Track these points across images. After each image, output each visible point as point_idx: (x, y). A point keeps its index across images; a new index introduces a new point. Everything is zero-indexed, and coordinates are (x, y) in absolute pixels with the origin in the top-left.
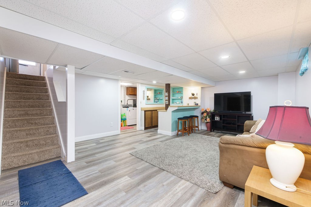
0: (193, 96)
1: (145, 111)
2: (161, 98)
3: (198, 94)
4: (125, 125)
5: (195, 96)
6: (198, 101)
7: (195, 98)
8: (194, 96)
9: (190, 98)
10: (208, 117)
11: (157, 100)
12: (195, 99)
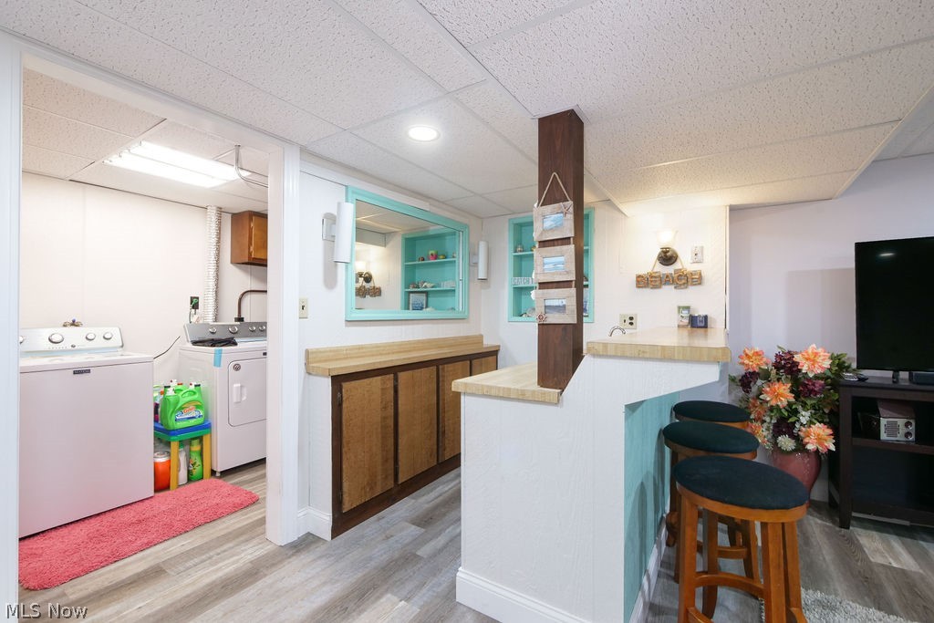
0: (669, 270)
1: (338, 381)
2: (446, 286)
3: (708, 256)
4: (197, 471)
5: (685, 263)
6: (710, 300)
7: (687, 280)
8: (677, 266)
9: (644, 282)
10: (805, 416)
11: (423, 297)
12: (686, 285)
